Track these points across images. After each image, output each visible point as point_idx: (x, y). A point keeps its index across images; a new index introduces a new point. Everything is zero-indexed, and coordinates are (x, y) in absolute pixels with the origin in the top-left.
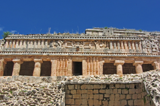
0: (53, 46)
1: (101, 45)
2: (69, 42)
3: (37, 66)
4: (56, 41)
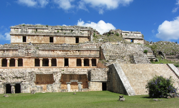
1: (1, 52)
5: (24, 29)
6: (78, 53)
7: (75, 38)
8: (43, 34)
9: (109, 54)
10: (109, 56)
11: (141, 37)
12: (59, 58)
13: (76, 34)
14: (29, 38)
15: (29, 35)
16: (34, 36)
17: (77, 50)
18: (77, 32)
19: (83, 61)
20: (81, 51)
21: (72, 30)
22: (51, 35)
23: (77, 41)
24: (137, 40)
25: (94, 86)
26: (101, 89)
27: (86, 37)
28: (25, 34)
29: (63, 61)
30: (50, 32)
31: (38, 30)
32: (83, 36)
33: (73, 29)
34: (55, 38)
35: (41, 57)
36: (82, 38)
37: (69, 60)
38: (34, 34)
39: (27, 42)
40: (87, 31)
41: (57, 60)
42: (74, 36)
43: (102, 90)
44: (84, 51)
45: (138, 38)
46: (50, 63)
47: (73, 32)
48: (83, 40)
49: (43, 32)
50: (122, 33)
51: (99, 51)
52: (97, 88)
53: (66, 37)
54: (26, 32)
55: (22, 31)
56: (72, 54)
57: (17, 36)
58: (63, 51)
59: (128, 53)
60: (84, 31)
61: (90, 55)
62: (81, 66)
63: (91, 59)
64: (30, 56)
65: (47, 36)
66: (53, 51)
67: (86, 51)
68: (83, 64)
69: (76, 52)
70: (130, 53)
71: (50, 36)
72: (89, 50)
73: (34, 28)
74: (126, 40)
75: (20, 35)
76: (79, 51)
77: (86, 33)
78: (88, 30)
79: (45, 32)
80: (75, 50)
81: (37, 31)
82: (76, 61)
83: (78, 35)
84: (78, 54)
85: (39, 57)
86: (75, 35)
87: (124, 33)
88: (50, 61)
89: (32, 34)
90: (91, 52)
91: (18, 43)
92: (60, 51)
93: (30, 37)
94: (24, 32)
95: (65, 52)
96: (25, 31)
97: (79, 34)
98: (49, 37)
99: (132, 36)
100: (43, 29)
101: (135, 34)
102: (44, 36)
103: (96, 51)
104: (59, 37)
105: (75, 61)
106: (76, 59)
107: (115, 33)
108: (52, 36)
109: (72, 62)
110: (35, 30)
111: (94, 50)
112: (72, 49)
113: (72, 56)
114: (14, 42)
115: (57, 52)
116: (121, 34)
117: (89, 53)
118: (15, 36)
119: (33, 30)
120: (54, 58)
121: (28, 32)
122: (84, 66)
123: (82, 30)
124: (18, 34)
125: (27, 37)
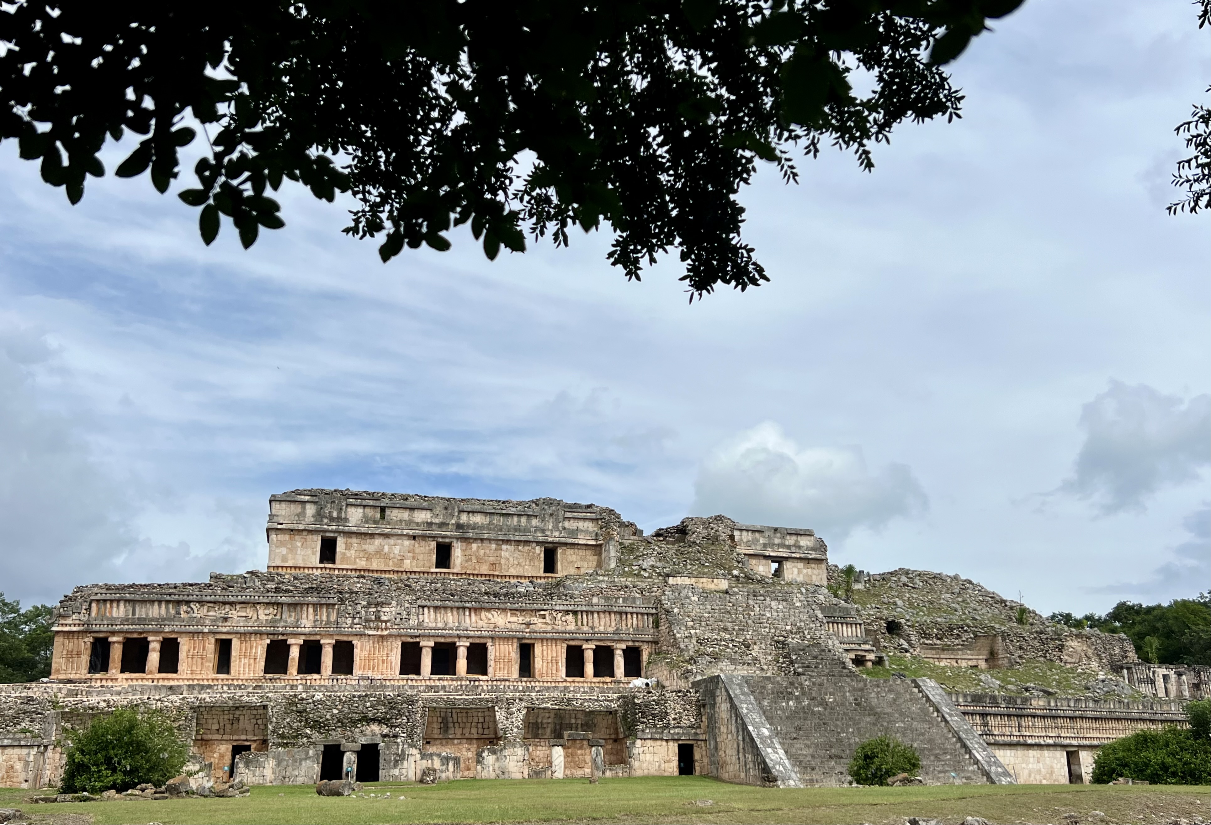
0: (182, 612)
1: (267, 612)
2: (212, 605)
3: (154, 650)
4: (188, 603)
5: (329, 506)
6: (570, 624)
8: (411, 532)
9: (693, 631)
10: (694, 641)
11: (813, 549)
12: (497, 639)
13: (548, 533)
14: (348, 547)
15: (349, 534)
16: (372, 535)
17: (567, 612)
18: (550, 525)
19: (589, 656)
20: (585, 616)
21: (532, 516)
22: (444, 537)
23: (550, 565)
24: (800, 565)
25: (648, 757)
26: (673, 767)
27: (587, 547)
28: (334, 527)
29: (512, 651)
30: (437, 521)
31: (388, 512)
32: (576, 541)
33: (535, 512)
34: (458, 553)
35: (429, 636)
36: (570, 552)
37: (538, 649)
38: (370, 528)
39: (338, 565)
40: (592, 520)
41: (492, 652)
42: (538, 543)
43: (676, 772)
44: (596, 615)
45: (803, 556)
46: (462, 664)
47: (535, 523)
48: (574, 558)
49: (409, 522)
50: (736, 533)
51: (652, 614)
52: (659, 766)
53: (504, 547)
54: (339, 518)
55: (319, 515)
56: (549, 628)
57: (297, 537)
58: (515, 611)
59: (767, 630)
60: (576, 519)
61: (616, 632)
62: (582, 676)
63: (624, 646)
64: (385, 633)
65: (424, 537)
66: (477, 611)
67: (602, 615)
68: (589, 668)
69: (563, 618)
70: (773, 631)
71: (440, 540)
72: (615, 613)
73: (371, 503)
74: (753, 562)
75: (310, 532)
76: (575, 613)
77: (586, 532)
78: (593, 516)
79: (419, 520)
80: (560, 611)
81: (383, 517)
82: (564, 656)
83: (557, 540)
84: (572, 627)
85: (419, 636)
86: (541, 539)
87: (745, 533)
88: (462, 653)
89: (363, 530)
90: (621, 618)
91: (300, 568)
92: (503, 611)
93: (354, 540)
94: (332, 519)
95: (521, 619)
96: (335, 514)
97: (557, 534)
98: (433, 544)
99: (779, 545)
100: (412, 509)
101: (788, 537)
102: (414, 538)
103: (642, 614)
104: (474, 546)
106: (565, 646)
108: (447, 540)
109: (549, 656)
110: (378, 515)
111: (635, 610)
112: (549, 607)
113: (549, 635)
114: (283, 561)
115: (490, 616)
116: (732, 537)
117: (613, 624)
118: (287, 537)
119: (370, 512)
120: (477, 641)
121: (346, 520)
122: (596, 675)
123: (569, 518)
124: (301, 527)
125: (341, 543)
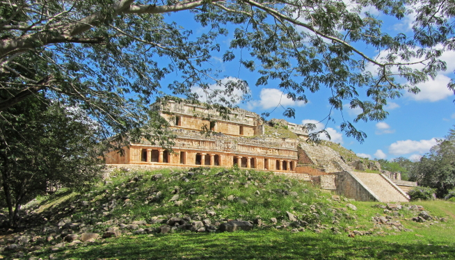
1: (195, 143)
3: (161, 155)
5: (178, 104)
6: (277, 153)
7: (238, 127)
12: (259, 157)
13: (241, 121)
14: (184, 120)
15: (185, 116)
17: (276, 149)
18: (241, 118)
19: (281, 164)
20: (281, 151)
21: (236, 115)
23: (241, 132)
24: (303, 137)
27: (251, 127)
28: (179, 113)
29: (263, 161)
30: (210, 113)
31: (196, 109)
32: (248, 124)
33: (237, 113)
34: (216, 125)
35: (240, 155)
36: (247, 128)
37: (269, 160)
39: (181, 126)
40: (252, 118)
41: (258, 160)
42: (239, 124)
44: (283, 151)
45: (304, 134)
46: (249, 164)
47: (237, 117)
48: (248, 130)
49: (202, 114)
50: (288, 126)
53: (229, 125)
54: (181, 110)
55: (175, 108)
56: (272, 154)
57: (169, 115)
58: (263, 148)
60: (249, 117)
61: (288, 157)
62: (280, 169)
63: (290, 161)
64: (229, 153)
65: (207, 120)
66: (253, 147)
67: (285, 151)
68: (281, 167)
72: (288, 151)
73: (191, 105)
75: (173, 114)
76: (278, 150)
77: (251, 122)
79: (205, 113)
80: (274, 149)
83: (243, 124)
85: (238, 154)
87: (290, 126)
88: (249, 161)
89: (189, 115)
91: (171, 126)
92: (260, 148)
94: (179, 109)
95: (265, 151)
97: (243, 121)
98: (210, 122)
99: (299, 131)
100: (203, 109)
102: (203, 119)
103: (295, 151)
104: (220, 124)
105: (275, 162)
106: (276, 160)
107: (280, 124)
108: (213, 121)
109: (272, 163)
110: (193, 109)
111: (292, 150)
113: (272, 157)
115: (257, 149)
117: (288, 154)
118: (166, 114)
119: (190, 108)
120: (253, 157)
121: (184, 110)
122: (283, 169)
123: (246, 116)
124: (170, 111)
125: (182, 118)
